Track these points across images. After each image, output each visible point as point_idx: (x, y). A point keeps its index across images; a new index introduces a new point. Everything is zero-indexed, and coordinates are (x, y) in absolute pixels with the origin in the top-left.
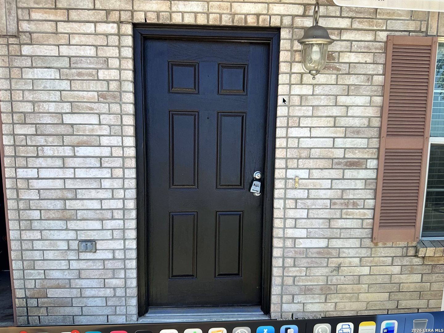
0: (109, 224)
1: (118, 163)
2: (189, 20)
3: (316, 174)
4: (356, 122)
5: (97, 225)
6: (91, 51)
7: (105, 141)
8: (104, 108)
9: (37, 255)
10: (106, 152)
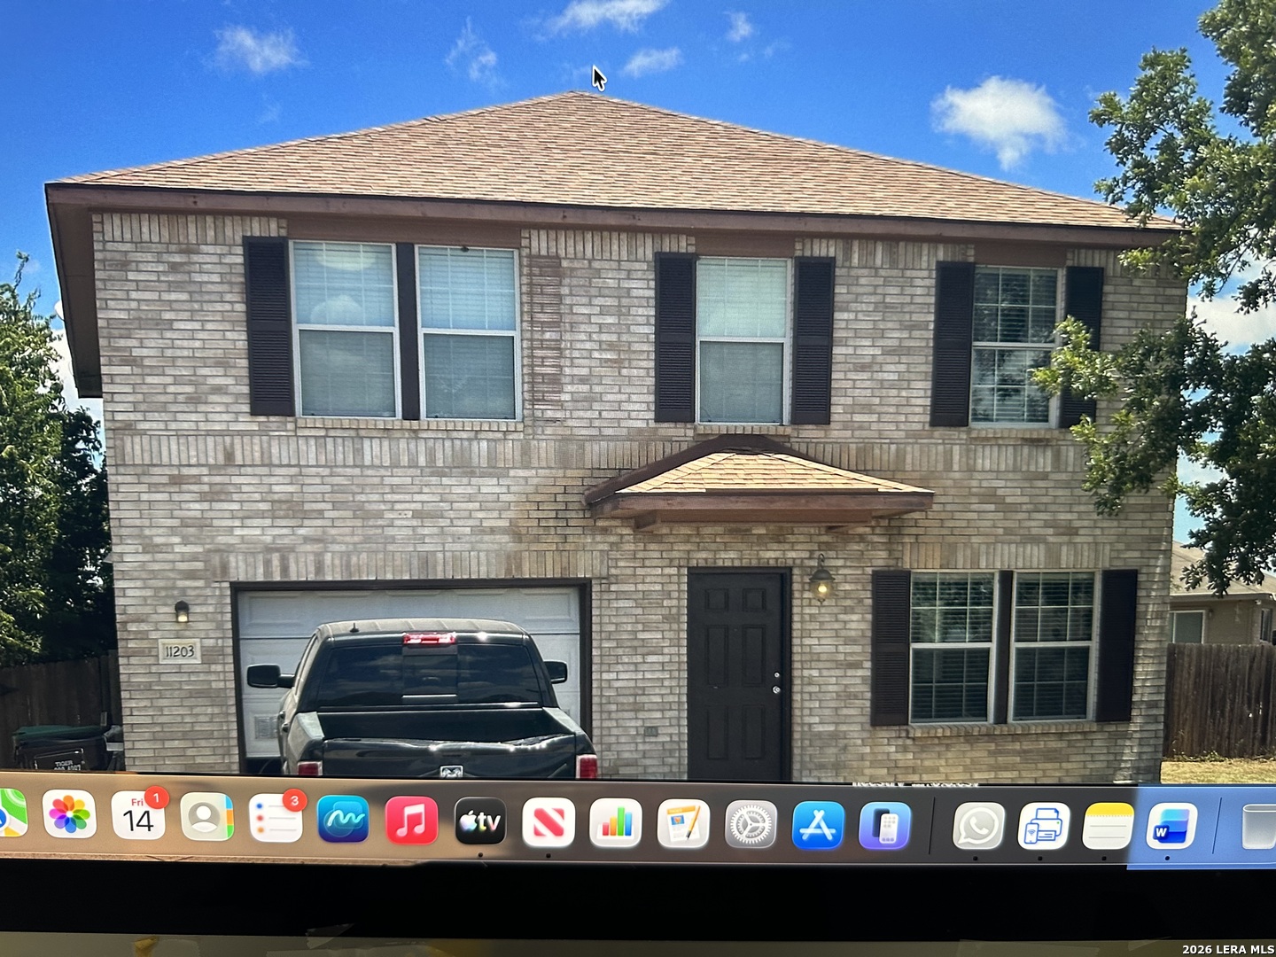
0: (668, 714)
1: (676, 667)
2: (728, 564)
3: (825, 673)
4: (853, 633)
5: (658, 715)
6: (658, 587)
7: (666, 650)
8: (666, 626)
9: (613, 740)
10: (667, 659)
